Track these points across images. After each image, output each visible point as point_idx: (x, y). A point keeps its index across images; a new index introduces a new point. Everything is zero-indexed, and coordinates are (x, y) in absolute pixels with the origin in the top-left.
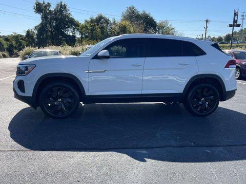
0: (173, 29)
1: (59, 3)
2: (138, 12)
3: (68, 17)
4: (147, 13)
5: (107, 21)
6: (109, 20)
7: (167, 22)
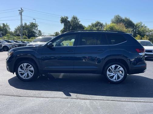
0: (146, 27)
1: (73, 16)
2: (121, 18)
3: (79, 24)
4: (128, 18)
5: (101, 25)
6: (103, 24)
7: (141, 23)
